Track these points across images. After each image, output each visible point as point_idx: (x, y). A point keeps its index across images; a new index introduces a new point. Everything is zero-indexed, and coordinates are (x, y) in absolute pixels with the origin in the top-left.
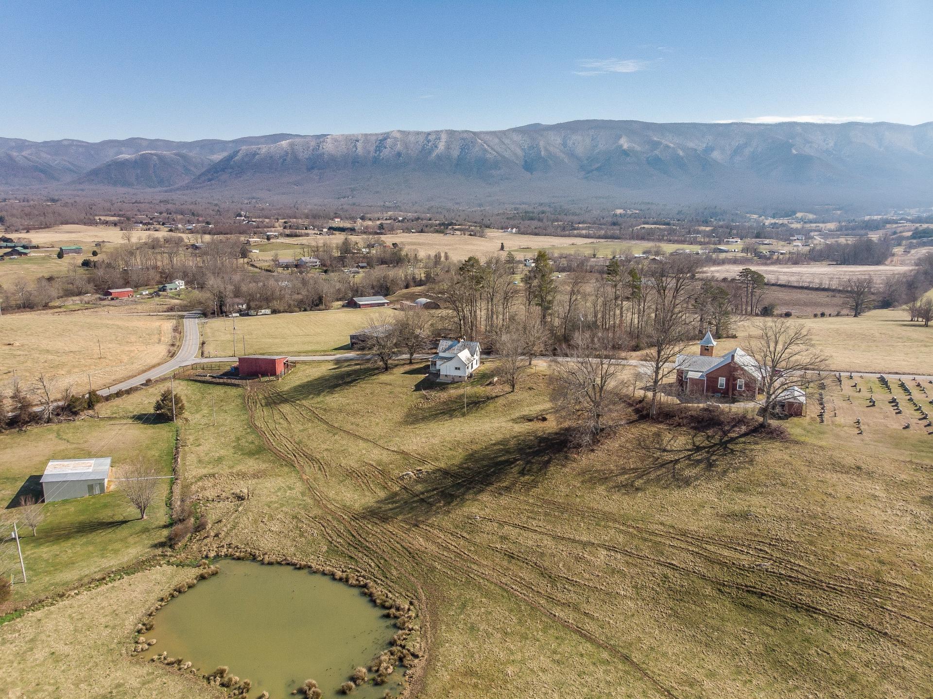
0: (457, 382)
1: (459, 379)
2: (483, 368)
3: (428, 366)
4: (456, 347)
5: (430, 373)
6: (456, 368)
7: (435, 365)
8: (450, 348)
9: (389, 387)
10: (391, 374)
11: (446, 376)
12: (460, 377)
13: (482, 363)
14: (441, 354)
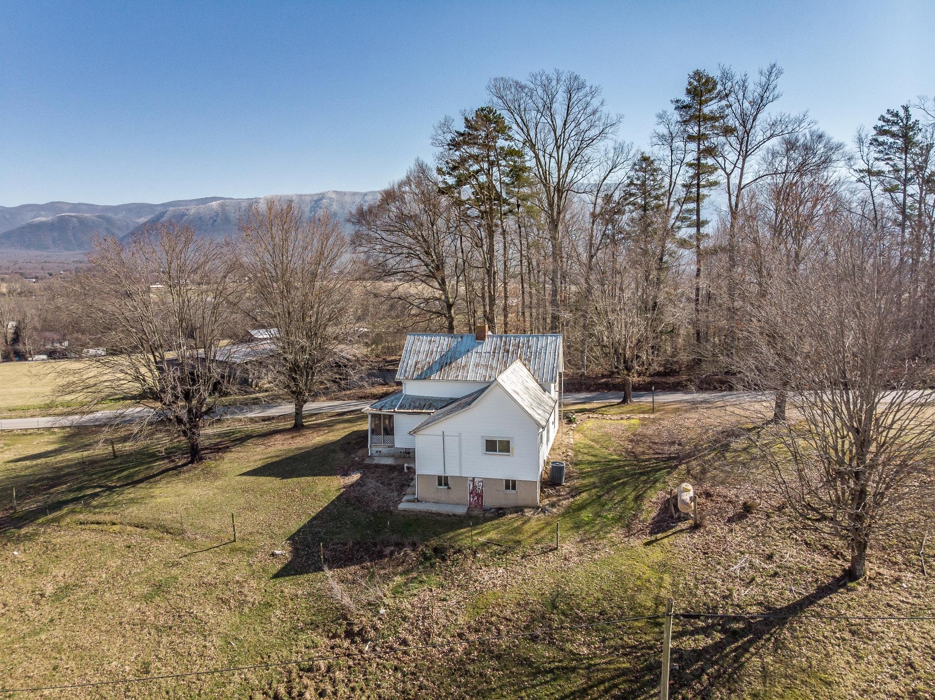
0: (500, 512)
1: (509, 498)
2: (574, 438)
3: (359, 440)
4: (473, 358)
5: (368, 469)
6: (491, 446)
7: (389, 431)
8: (446, 361)
9: (170, 548)
10: (207, 474)
11: (443, 481)
12: (511, 485)
13: (568, 419)
14: (413, 389)
